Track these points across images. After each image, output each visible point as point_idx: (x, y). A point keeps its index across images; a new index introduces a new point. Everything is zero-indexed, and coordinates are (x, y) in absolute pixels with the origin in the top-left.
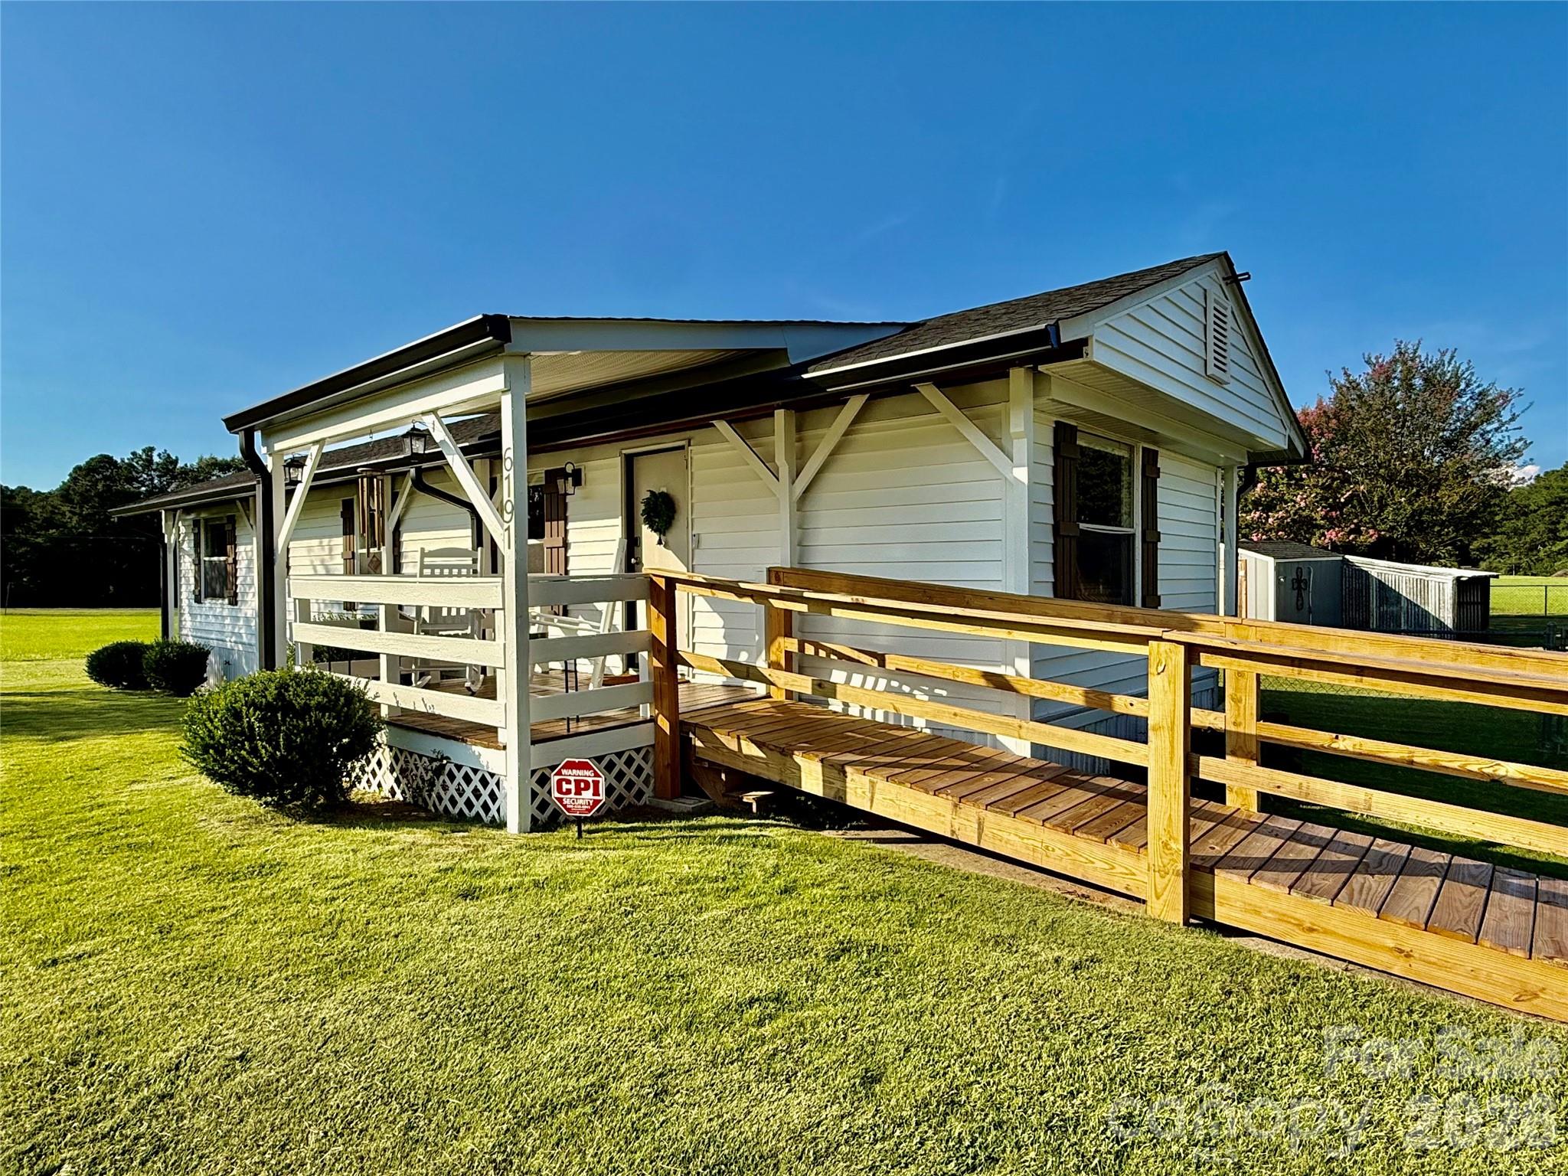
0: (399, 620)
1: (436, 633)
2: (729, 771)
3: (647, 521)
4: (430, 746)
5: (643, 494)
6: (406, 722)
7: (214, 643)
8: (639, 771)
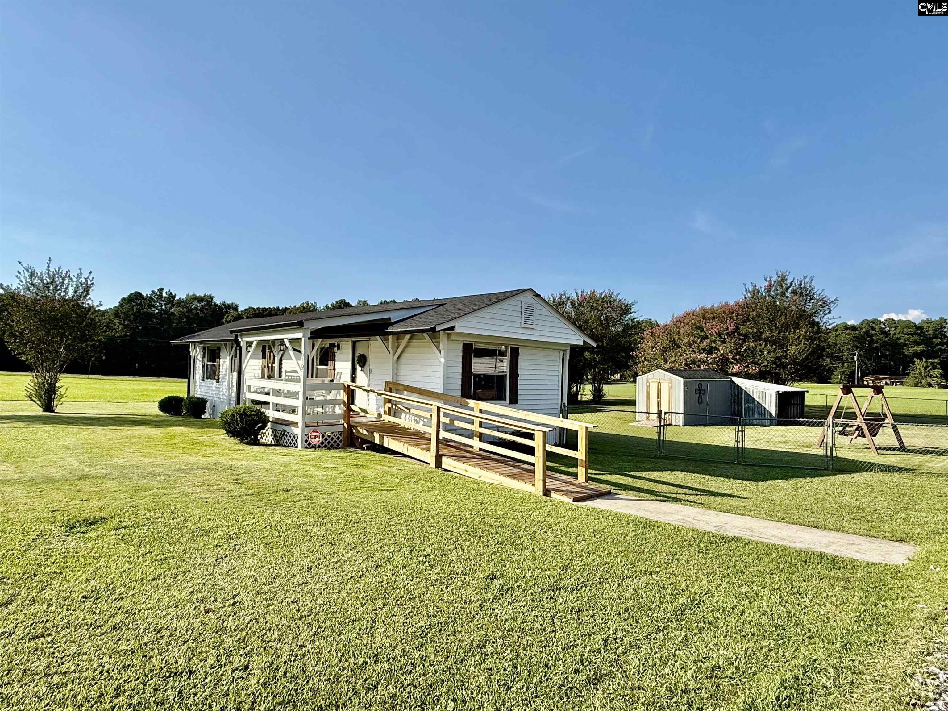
0: (277, 393)
1: (289, 398)
2: (361, 439)
3: (358, 363)
4: (281, 428)
5: (357, 355)
6: (277, 422)
7: (210, 398)
8: (338, 438)
